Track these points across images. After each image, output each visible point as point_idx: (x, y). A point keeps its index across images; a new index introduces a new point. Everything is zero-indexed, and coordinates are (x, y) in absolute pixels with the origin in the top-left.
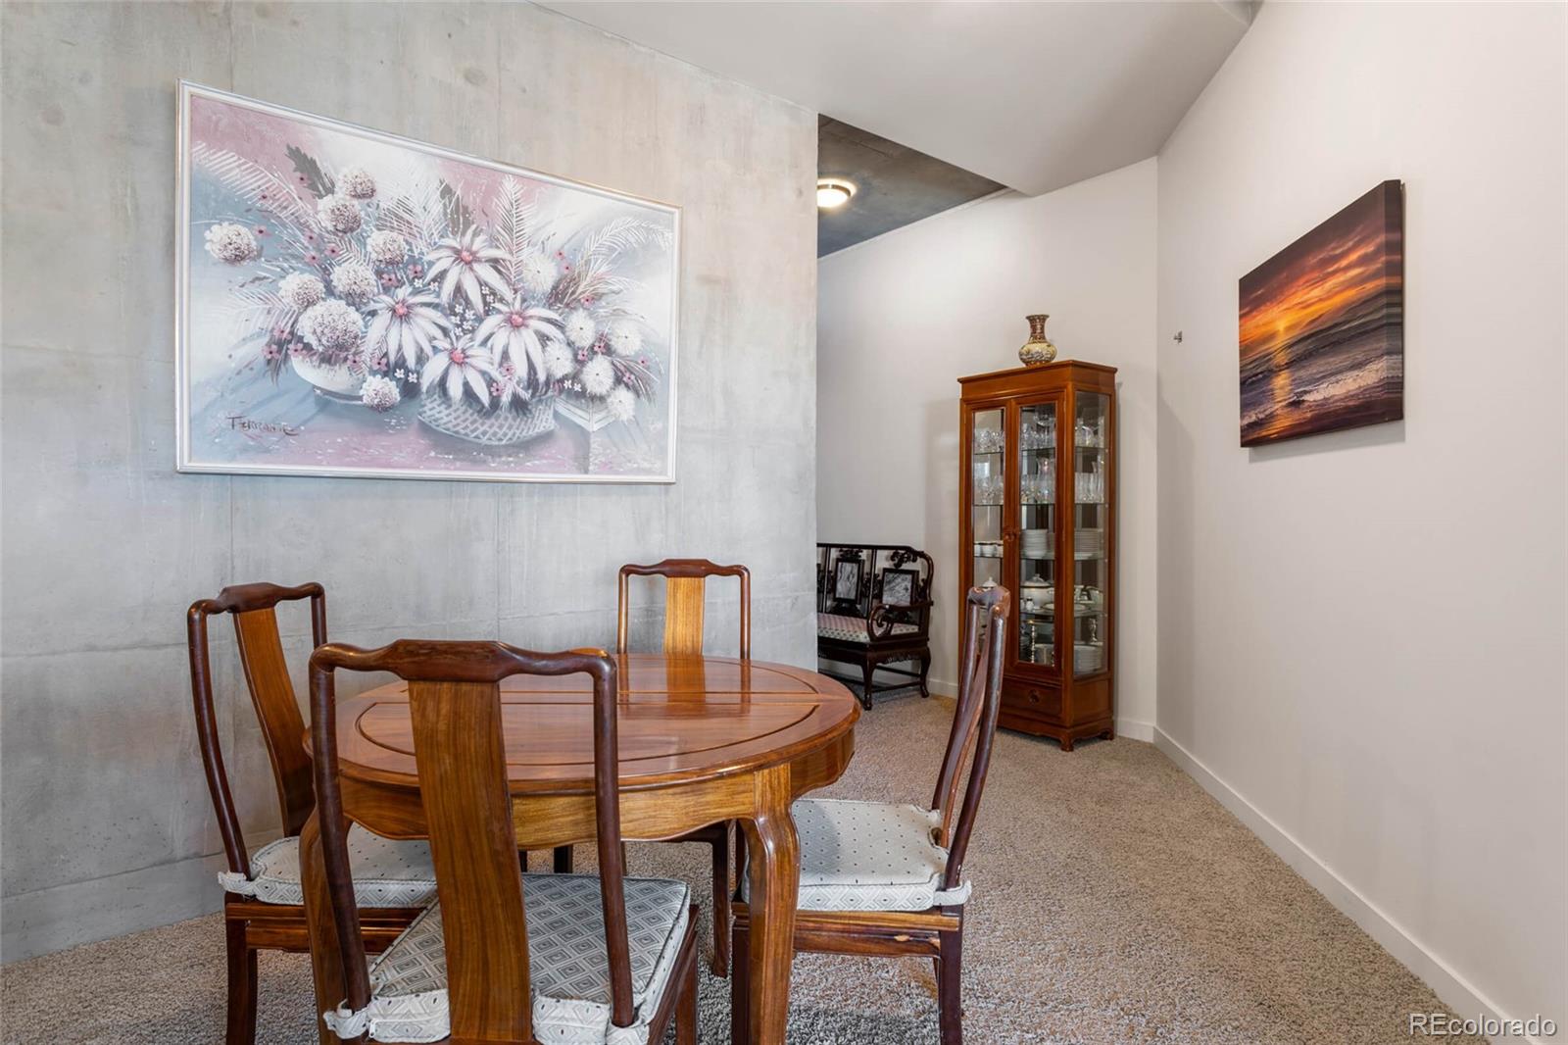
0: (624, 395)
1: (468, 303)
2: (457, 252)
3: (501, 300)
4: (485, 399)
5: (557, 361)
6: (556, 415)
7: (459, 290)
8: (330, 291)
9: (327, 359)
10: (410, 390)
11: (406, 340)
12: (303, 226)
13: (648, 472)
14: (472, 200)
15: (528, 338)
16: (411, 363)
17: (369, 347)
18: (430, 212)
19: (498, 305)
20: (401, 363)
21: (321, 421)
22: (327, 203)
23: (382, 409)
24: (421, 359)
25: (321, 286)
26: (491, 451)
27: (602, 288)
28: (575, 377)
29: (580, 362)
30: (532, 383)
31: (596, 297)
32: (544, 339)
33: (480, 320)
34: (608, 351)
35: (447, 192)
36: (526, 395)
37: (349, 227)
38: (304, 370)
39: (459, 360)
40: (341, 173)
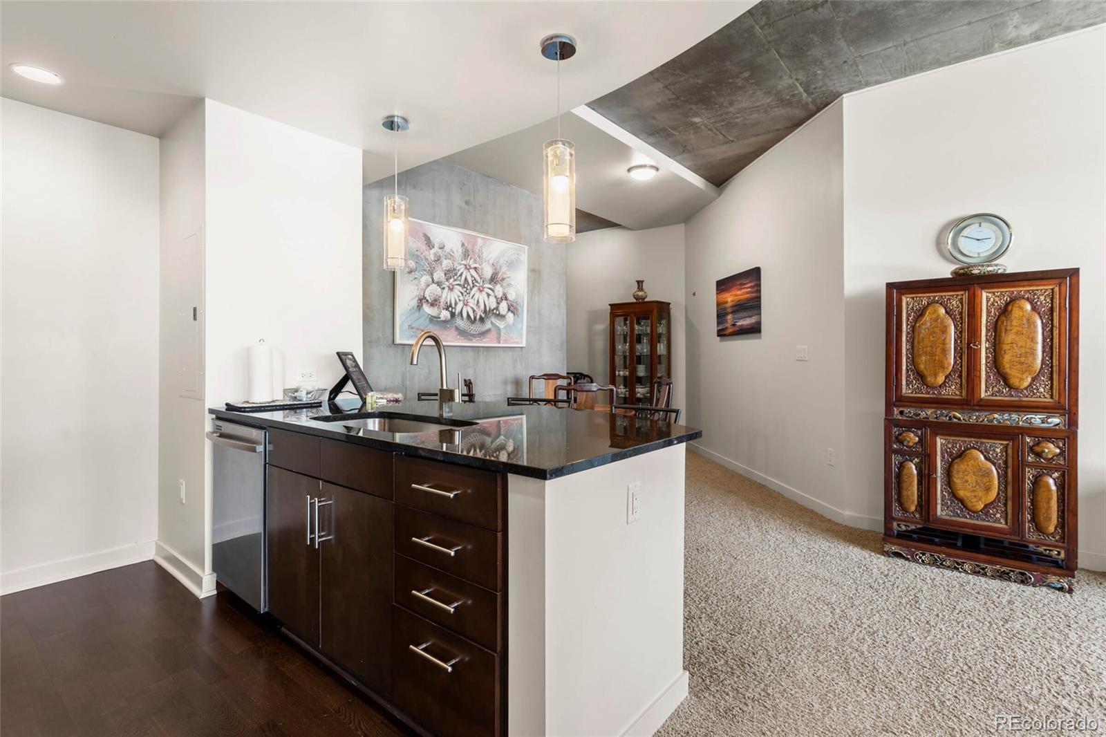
0: (510, 315)
1: (468, 284)
2: (466, 266)
3: (477, 282)
4: (472, 317)
5: (492, 303)
6: (492, 323)
7: (466, 279)
8: (433, 282)
9: (432, 305)
10: (453, 315)
11: (451, 297)
12: (426, 259)
13: (517, 343)
14: (469, 247)
15: (484, 294)
16: (453, 306)
17: (443, 300)
18: (458, 251)
19: (476, 284)
20: (451, 306)
22: (433, 251)
23: (445, 322)
24: (456, 304)
25: (431, 280)
26: (473, 336)
27: (505, 276)
28: (497, 308)
29: (498, 303)
30: (485, 311)
31: (503, 279)
32: (488, 295)
33: (471, 289)
34: (506, 299)
35: (463, 245)
36: (483, 316)
37: (438, 259)
38: (427, 309)
39: (466, 304)
40: (436, 241)
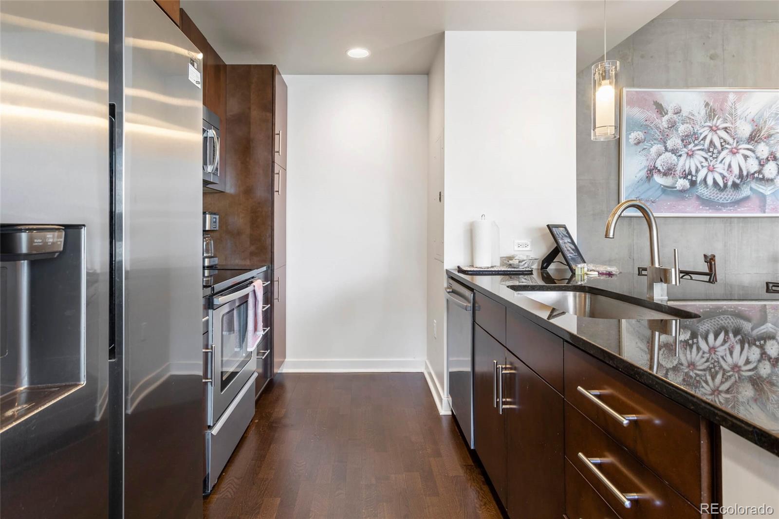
1: (715, 147)
2: (711, 127)
3: (728, 144)
4: (721, 184)
5: (752, 166)
6: (752, 189)
7: (711, 142)
8: (666, 150)
9: (665, 174)
10: (693, 183)
11: (691, 164)
12: (658, 128)
14: (716, 106)
15: (739, 157)
16: (694, 173)
17: (679, 169)
18: (701, 113)
19: (727, 146)
20: (690, 173)
21: (663, 196)
22: (666, 118)
23: (683, 191)
24: (697, 171)
25: (663, 148)
26: (723, 205)
27: (772, 132)
28: (760, 172)
29: (762, 166)
30: (741, 176)
31: (769, 136)
32: (746, 157)
33: (719, 153)
34: (775, 159)
35: (707, 105)
36: (738, 181)
37: (673, 125)
38: (658, 179)
39: (711, 170)
40: (670, 107)
